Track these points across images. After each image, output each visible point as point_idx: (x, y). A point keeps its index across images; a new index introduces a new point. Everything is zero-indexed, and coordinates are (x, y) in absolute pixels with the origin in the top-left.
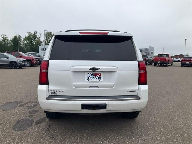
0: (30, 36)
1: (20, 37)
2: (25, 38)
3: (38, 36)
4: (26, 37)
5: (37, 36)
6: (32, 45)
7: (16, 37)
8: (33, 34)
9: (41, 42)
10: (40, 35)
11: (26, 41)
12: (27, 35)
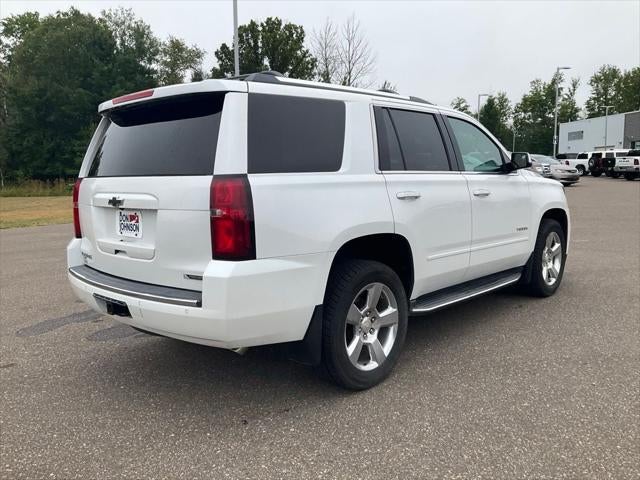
0: (537, 94)
1: (503, 100)
2: (520, 101)
3: (565, 92)
4: (525, 100)
5: (562, 89)
6: (542, 123)
7: (491, 102)
8: (550, 87)
9: (577, 110)
10: (574, 86)
11: (525, 112)
12: (528, 91)
